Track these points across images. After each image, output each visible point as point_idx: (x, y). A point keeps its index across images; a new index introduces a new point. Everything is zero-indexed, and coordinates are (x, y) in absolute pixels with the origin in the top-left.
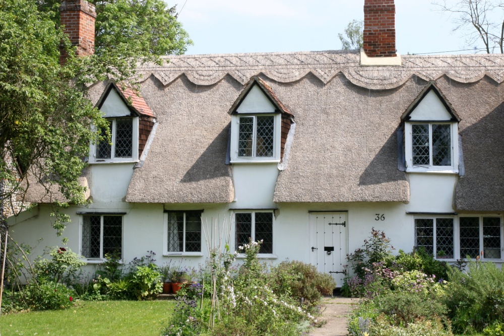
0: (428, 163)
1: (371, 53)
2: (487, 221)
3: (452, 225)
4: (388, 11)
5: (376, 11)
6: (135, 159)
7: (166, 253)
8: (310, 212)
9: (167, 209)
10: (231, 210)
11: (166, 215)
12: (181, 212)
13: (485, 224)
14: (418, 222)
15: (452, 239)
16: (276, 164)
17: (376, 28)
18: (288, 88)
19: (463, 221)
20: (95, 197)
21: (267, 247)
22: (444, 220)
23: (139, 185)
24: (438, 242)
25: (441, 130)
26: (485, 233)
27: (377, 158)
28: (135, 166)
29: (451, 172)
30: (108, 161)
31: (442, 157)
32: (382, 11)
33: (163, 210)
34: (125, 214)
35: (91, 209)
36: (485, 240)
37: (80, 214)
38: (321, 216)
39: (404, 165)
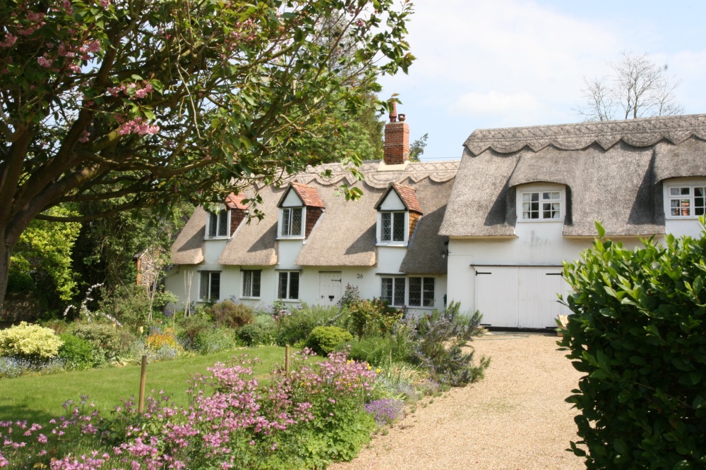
0: (390, 239)
1: (388, 162)
2: (426, 280)
3: (404, 283)
4: (399, 132)
5: (392, 132)
6: (228, 237)
7: (241, 297)
8: (320, 272)
9: (243, 269)
10: (276, 270)
11: (242, 273)
12: (250, 271)
13: (425, 282)
14: (383, 280)
15: (404, 292)
16: (301, 240)
17: (392, 144)
18: (328, 188)
19: (411, 280)
20: (207, 261)
21: (294, 294)
22: (399, 279)
23: (226, 253)
24: (396, 294)
25: (399, 217)
26: (424, 289)
27: (362, 237)
28: (228, 241)
29: (402, 245)
30: (214, 238)
31: (399, 235)
32: (396, 132)
33: (239, 270)
34: (221, 271)
35: (203, 268)
36: (424, 293)
37: (199, 271)
38: (327, 275)
39: (375, 241)
